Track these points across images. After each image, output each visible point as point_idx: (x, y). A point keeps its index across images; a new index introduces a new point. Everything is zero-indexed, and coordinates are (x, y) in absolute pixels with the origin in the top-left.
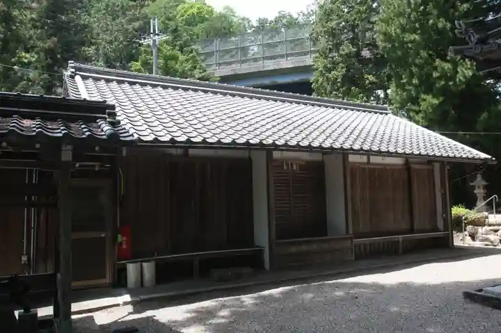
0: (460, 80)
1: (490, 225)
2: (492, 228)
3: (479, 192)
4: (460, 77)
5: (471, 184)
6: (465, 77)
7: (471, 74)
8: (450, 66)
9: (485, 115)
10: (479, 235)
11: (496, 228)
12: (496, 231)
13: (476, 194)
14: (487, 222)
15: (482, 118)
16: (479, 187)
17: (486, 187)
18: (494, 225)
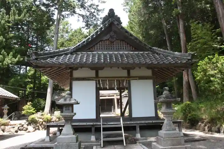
0: (5, 64)
1: (11, 125)
2: (12, 126)
3: (6, 111)
4: (5, 62)
5: (2, 108)
6: (7, 63)
7: (10, 62)
8: (2, 57)
9: (13, 79)
10: (6, 129)
11: (14, 126)
12: (14, 127)
13: (4, 112)
14: (9, 124)
15: (11, 81)
16: (6, 109)
17: (8, 109)
18: (13, 125)
